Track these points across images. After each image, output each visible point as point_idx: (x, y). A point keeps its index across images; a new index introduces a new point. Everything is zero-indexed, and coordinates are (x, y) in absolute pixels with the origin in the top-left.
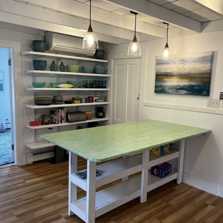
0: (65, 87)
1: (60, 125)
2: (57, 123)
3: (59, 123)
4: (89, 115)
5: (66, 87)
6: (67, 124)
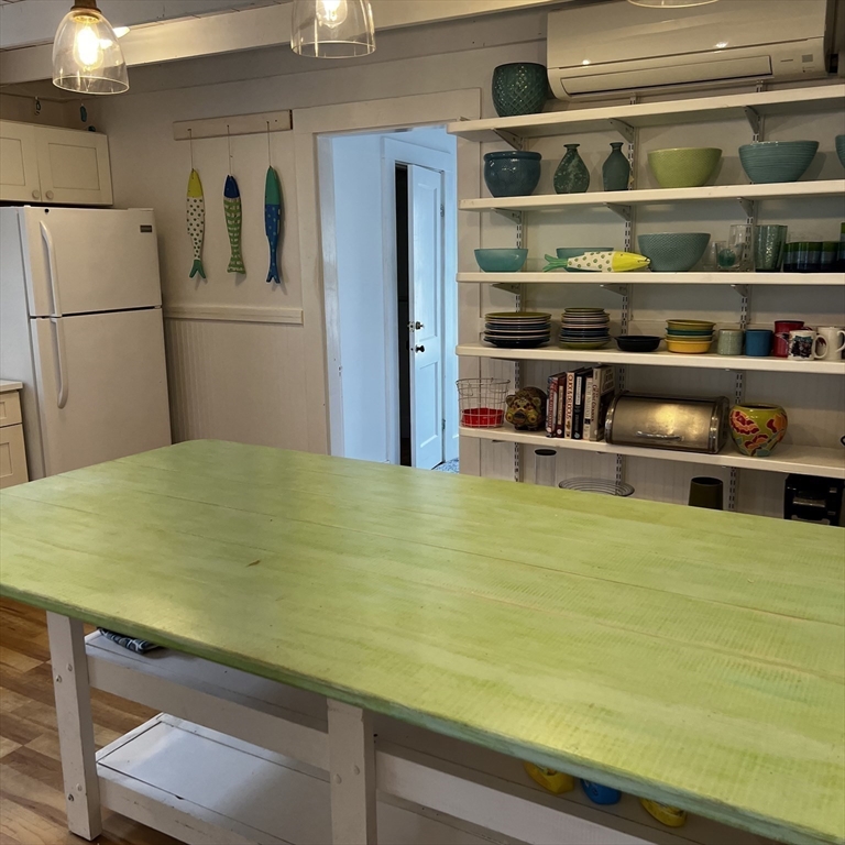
0: (597, 265)
1: (567, 442)
2: (549, 430)
3: (562, 436)
4: (739, 424)
5: (605, 266)
6: (602, 446)
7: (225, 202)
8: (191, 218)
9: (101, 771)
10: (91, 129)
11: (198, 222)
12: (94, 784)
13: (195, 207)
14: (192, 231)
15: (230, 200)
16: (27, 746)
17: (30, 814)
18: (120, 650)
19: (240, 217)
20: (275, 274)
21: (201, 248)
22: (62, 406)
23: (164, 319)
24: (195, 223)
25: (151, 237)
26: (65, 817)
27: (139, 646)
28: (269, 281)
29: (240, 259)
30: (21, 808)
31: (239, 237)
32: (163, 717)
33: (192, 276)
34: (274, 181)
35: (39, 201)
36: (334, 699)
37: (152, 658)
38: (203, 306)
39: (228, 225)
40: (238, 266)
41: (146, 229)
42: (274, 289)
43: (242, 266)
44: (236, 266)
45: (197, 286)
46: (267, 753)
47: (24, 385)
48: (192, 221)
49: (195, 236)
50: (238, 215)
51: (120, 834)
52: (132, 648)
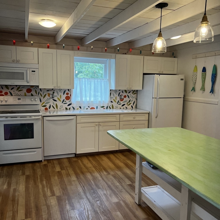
7: (202, 73)
8: (193, 77)
9: (142, 191)
10: (174, 57)
11: (195, 78)
12: (140, 193)
13: (195, 74)
14: (193, 80)
15: (203, 73)
16: (133, 184)
17: (129, 195)
18: (149, 166)
19: (205, 77)
20: (212, 91)
21: (195, 84)
22: (156, 118)
23: (184, 100)
24: (194, 78)
25: (183, 82)
26: (135, 198)
27: (152, 166)
28: (210, 93)
29: (204, 87)
30: (128, 194)
31: (204, 82)
32: (158, 186)
33: (192, 91)
34: (215, 68)
35: (160, 73)
36: (183, 185)
37: (154, 170)
38: (193, 98)
39: (202, 79)
40: (203, 89)
41: (182, 79)
42: (211, 95)
43: (204, 89)
44: (202, 89)
45: (192, 94)
46: (177, 201)
47: (149, 112)
48: (193, 78)
49: (194, 81)
50: (205, 76)
51: (144, 206)
52: (151, 166)
